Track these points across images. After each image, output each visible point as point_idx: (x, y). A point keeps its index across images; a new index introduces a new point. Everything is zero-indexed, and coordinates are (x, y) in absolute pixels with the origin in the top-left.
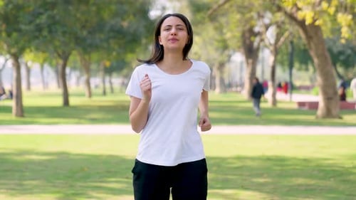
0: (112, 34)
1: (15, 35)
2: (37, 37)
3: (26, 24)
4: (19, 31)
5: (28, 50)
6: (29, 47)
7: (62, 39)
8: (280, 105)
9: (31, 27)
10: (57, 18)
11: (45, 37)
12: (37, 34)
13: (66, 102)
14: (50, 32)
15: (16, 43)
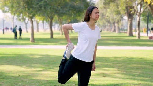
0: (70, 8)
1: (31, 9)
2: (40, 10)
3: (35, 5)
4: (33, 7)
5: (37, 15)
6: (37, 14)
7: (50, 11)
8: (141, 38)
9: (37, 6)
10: (48, 2)
11: (43, 10)
12: (40, 9)
13: (52, 37)
14: (45, 8)
15: (32, 12)
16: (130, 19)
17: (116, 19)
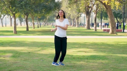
1: (14, 8)
2: (21, 8)
9: (19, 5)
10: (27, 2)
14: (25, 7)
15: (15, 10)
16: (88, 16)
17: (76, 16)
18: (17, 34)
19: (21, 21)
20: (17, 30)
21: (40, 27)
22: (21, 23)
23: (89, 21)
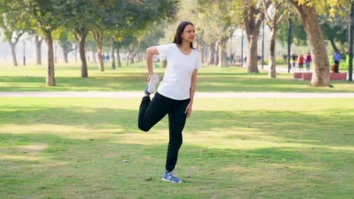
1: (48, 14)
3: (58, 5)
9: (63, 7)
13: (85, 74)
16: (251, 36)
17: (218, 35)
18: (55, 85)
19: (67, 49)
20: (58, 74)
21: (120, 66)
22: (66, 55)
23: (254, 49)
